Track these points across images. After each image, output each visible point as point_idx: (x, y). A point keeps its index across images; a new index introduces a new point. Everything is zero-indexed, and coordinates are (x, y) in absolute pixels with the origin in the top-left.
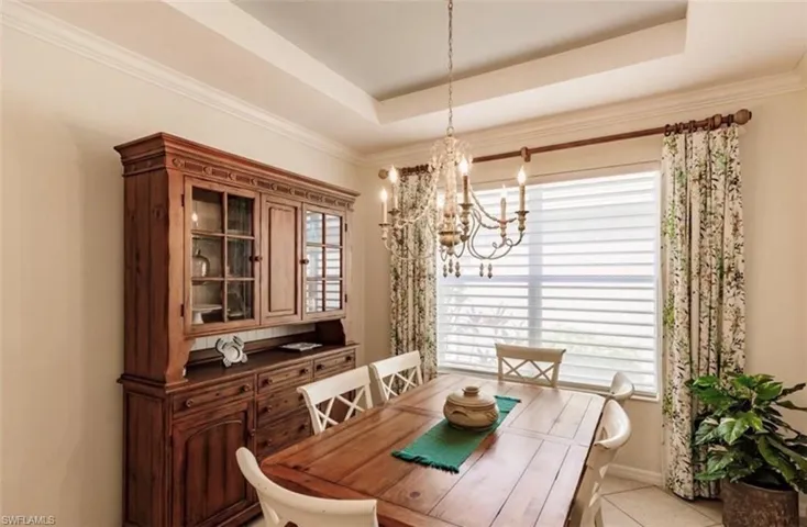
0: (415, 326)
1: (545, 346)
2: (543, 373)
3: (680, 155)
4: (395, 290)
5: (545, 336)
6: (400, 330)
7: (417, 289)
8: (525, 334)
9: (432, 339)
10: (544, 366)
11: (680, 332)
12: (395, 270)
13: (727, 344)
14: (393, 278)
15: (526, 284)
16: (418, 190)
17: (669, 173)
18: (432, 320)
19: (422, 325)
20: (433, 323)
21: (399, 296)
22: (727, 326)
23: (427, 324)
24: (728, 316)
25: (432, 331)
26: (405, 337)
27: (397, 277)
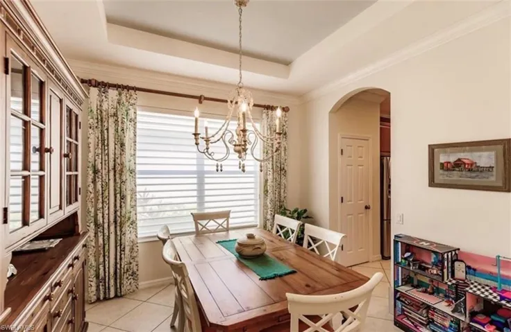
0: (116, 212)
1: (207, 211)
2: (220, 225)
3: (269, 120)
4: (94, 182)
5: (206, 205)
6: (100, 215)
7: (118, 180)
8: (195, 206)
9: (133, 218)
10: (220, 221)
11: (270, 195)
12: (94, 166)
14: (91, 172)
15: (196, 176)
17: (266, 126)
18: (133, 204)
19: (124, 209)
20: (134, 207)
21: (99, 187)
22: (282, 191)
23: (128, 207)
24: (283, 187)
25: (133, 212)
26: (106, 221)
27: (96, 172)
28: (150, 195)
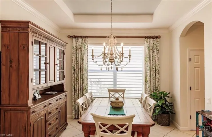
0: (81, 85)
1: (118, 89)
2: (120, 95)
3: (148, 43)
4: (74, 74)
5: (118, 86)
6: (76, 86)
7: (82, 74)
8: (113, 86)
9: (87, 89)
10: (120, 93)
11: (149, 83)
12: (74, 68)
13: (157, 86)
14: (73, 70)
15: (113, 72)
16: (82, 43)
17: (146, 47)
18: (87, 83)
19: (83, 85)
20: (87, 84)
21: (75, 76)
22: (157, 81)
23: (85, 84)
24: (157, 79)
25: (87, 86)
26: (78, 89)
27: (74, 70)
28: (101, 80)
